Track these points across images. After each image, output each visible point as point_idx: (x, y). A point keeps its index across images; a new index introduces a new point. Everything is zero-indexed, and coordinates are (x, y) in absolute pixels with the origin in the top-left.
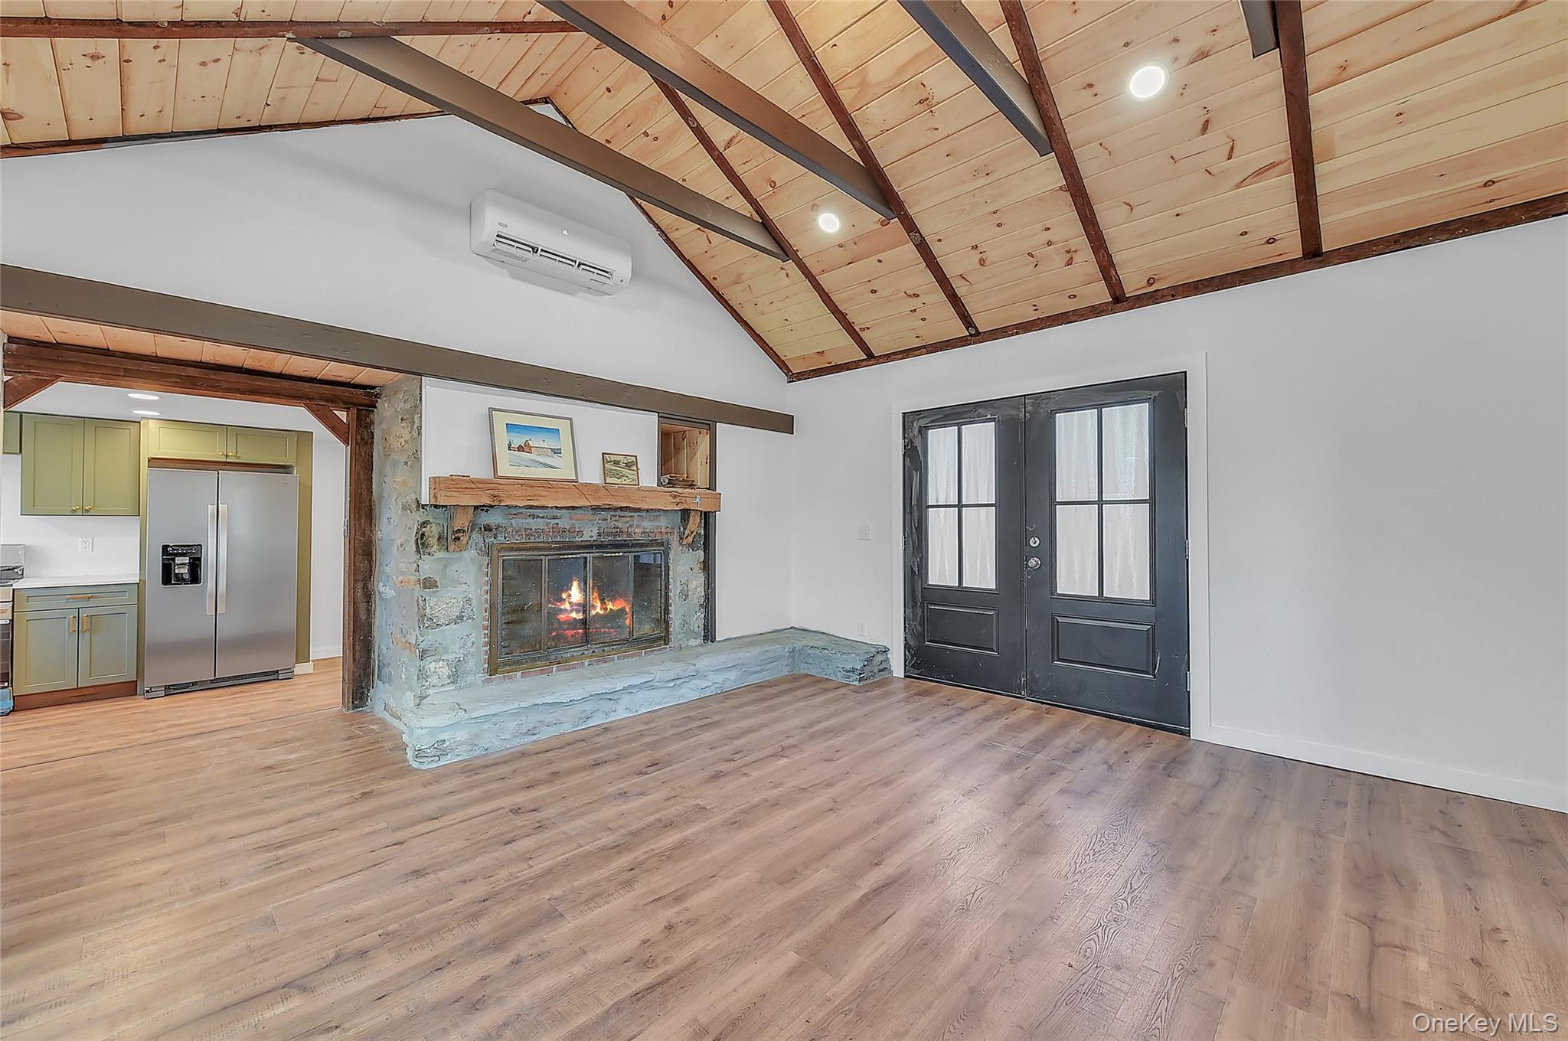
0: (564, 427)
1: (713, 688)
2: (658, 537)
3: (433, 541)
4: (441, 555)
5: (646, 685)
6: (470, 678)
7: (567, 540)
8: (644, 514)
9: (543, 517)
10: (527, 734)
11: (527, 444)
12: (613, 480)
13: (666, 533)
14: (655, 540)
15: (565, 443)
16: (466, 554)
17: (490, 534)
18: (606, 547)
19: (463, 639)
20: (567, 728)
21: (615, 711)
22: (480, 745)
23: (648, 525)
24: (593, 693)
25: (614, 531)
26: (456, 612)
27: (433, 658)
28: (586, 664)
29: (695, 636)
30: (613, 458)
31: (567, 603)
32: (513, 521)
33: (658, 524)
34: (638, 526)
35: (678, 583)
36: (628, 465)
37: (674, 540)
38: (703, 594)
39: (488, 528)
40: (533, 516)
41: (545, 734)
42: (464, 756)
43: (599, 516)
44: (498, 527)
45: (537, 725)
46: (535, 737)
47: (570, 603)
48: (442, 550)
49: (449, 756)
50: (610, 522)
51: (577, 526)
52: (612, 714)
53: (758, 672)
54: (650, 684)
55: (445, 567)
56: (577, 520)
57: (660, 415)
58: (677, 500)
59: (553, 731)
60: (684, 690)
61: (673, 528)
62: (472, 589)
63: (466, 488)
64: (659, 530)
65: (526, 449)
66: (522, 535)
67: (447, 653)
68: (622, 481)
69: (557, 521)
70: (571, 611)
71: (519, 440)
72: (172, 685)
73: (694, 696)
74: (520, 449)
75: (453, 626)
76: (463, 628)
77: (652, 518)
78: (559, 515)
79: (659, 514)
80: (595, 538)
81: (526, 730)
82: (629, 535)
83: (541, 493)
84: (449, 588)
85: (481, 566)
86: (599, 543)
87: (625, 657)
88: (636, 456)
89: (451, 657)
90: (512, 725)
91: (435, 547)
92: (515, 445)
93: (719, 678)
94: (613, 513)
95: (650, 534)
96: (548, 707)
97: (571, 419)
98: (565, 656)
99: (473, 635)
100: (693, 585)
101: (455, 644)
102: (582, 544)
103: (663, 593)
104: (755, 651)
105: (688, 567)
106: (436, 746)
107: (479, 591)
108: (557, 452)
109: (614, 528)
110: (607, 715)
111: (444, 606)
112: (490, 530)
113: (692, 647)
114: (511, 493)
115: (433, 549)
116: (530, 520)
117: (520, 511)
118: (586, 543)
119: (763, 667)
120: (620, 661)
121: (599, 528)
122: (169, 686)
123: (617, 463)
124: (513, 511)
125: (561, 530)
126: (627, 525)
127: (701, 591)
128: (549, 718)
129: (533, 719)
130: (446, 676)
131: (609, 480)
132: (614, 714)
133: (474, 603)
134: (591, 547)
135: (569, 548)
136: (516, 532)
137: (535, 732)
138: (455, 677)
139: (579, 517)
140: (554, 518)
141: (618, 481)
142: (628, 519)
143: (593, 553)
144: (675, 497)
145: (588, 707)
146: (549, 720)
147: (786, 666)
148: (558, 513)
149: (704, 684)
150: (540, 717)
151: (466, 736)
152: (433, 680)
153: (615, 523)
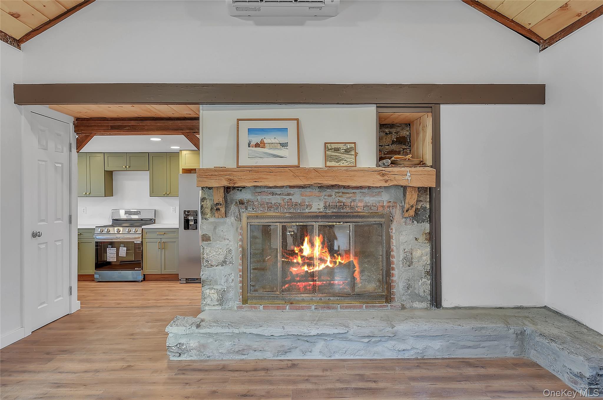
0: (292, 126)
1: (412, 352)
2: (380, 210)
3: (208, 211)
4: (212, 220)
5: (341, 336)
6: (231, 304)
7: (299, 211)
8: (366, 191)
9: (280, 195)
10: (238, 352)
11: (262, 142)
12: (333, 164)
13: (389, 207)
14: (376, 213)
15: (291, 138)
16: (228, 220)
17: (243, 206)
18: (331, 217)
19: (226, 277)
20: (269, 355)
21: (311, 352)
22: (205, 353)
23: (370, 200)
24: (290, 333)
25: (338, 205)
26: (221, 258)
27: (209, 287)
28: (313, 307)
29: (422, 299)
30: (334, 146)
31: (299, 258)
32: (259, 197)
33: (380, 199)
34: (361, 201)
35: (401, 252)
36: (347, 151)
37: (397, 213)
38: (429, 262)
39: (241, 203)
40: (273, 194)
41: (252, 356)
42: (195, 358)
43: (324, 193)
44: (248, 201)
45: (245, 348)
46: (243, 357)
47: (302, 257)
48: (213, 217)
49: (186, 355)
50: (334, 198)
51: (306, 201)
52: (309, 353)
53: (470, 347)
54: (344, 335)
55: (215, 228)
56: (306, 196)
57: (378, 105)
58: (386, 178)
59: (259, 356)
60: (379, 348)
61: (396, 203)
62: (231, 243)
63: (212, 175)
64: (381, 204)
65: (262, 145)
66: (265, 207)
67: (217, 284)
68: (341, 164)
69: (290, 197)
70: (303, 265)
71: (256, 139)
72: (190, 279)
73: (389, 355)
74: (257, 145)
75: (220, 267)
76: (227, 269)
77: (375, 194)
78: (292, 192)
79: (381, 190)
80: (321, 210)
81: (237, 350)
82: (351, 208)
83: (264, 176)
84: (218, 242)
85: (237, 228)
86: (324, 214)
87: (346, 307)
88: (355, 143)
89: (219, 287)
90: (228, 344)
91: (209, 214)
92: (253, 143)
93: (421, 345)
94: (337, 191)
95: (373, 208)
96: (255, 337)
97: (297, 120)
98: (297, 298)
99: (233, 274)
100: (417, 253)
101: (221, 279)
102: (310, 214)
103: (385, 258)
104: (467, 326)
105: (412, 237)
106: (178, 346)
107: (236, 245)
108: (284, 145)
109: (338, 202)
110: (304, 353)
111: (215, 253)
112: (243, 204)
113: (416, 309)
114: (242, 177)
115: (208, 216)
116: (270, 197)
117: (263, 190)
118: (313, 214)
119: (478, 343)
120: (341, 310)
121: (325, 203)
122: (188, 278)
123: (337, 150)
124: (258, 190)
125: (294, 204)
126: (350, 200)
127: (427, 259)
128: (255, 345)
129: (244, 342)
130: (216, 299)
131: (329, 164)
132: (310, 354)
133: (233, 253)
134: (317, 217)
135: (299, 217)
136: (261, 205)
137: (244, 353)
138: (221, 301)
139: (308, 194)
140: (289, 194)
141: (337, 164)
142: (351, 195)
143: (318, 222)
144: (383, 175)
145: (287, 343)
146: (255, 346)
147: (512, 347)
148: (292, 191)
149: (402, 346)
150: (249, 343)
151: (197, 344)
152: (208, 301)
153: (339, 198)
